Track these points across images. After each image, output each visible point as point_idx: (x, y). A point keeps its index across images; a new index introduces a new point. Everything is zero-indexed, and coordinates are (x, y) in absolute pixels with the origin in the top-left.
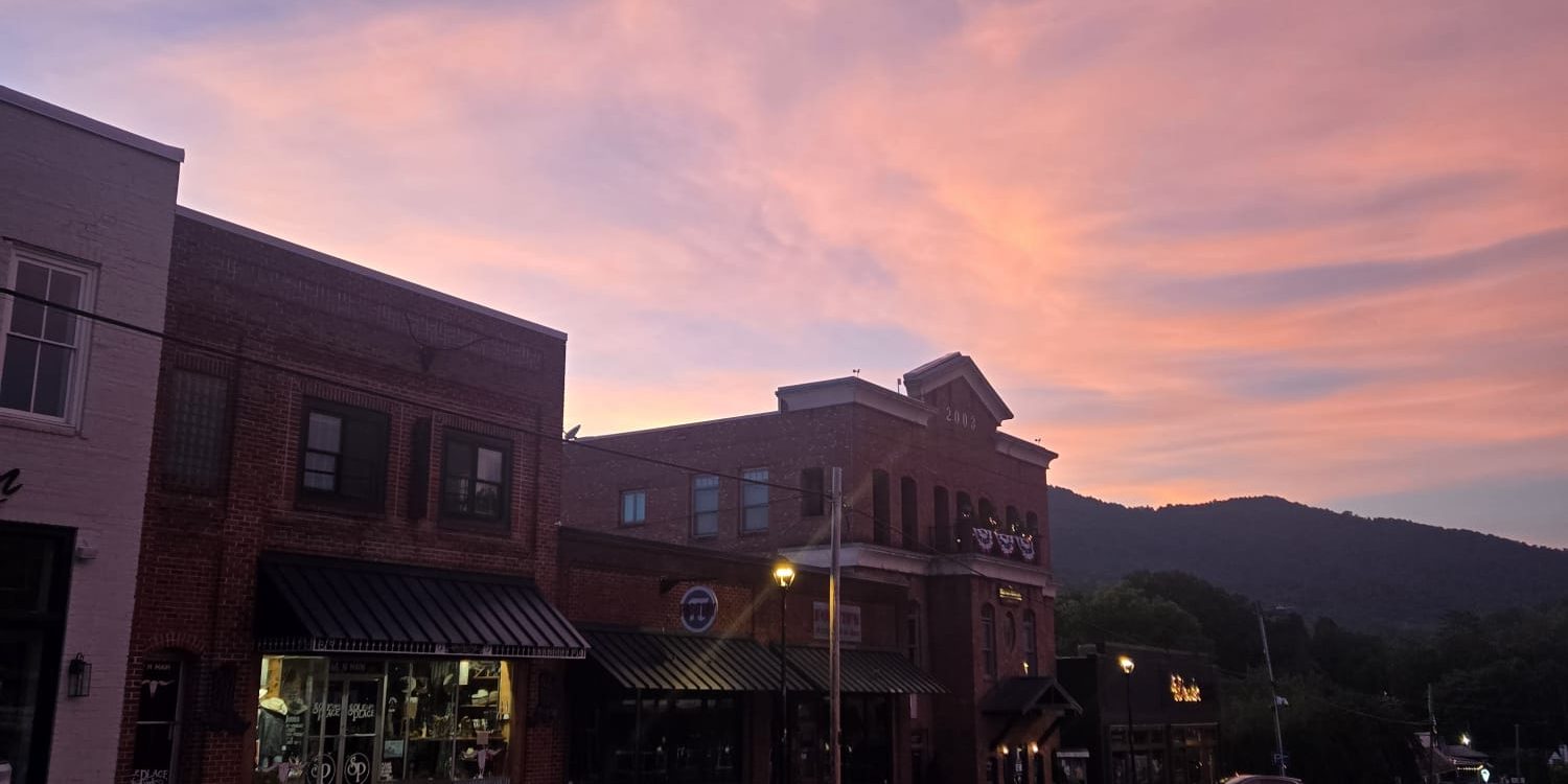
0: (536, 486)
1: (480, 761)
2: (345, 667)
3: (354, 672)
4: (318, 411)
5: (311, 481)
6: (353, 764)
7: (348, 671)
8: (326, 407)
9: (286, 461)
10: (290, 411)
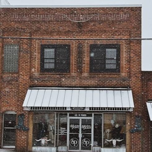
0: (130, 57)
1: (113, 143)
2: (79, 115)
3: (82, 116)
4: (46, 48)
5: (47, 66)
6: (84, 141)
7: (81, 116)
8: (49, 46)
9: (37, 62)
10: (37, 49)
